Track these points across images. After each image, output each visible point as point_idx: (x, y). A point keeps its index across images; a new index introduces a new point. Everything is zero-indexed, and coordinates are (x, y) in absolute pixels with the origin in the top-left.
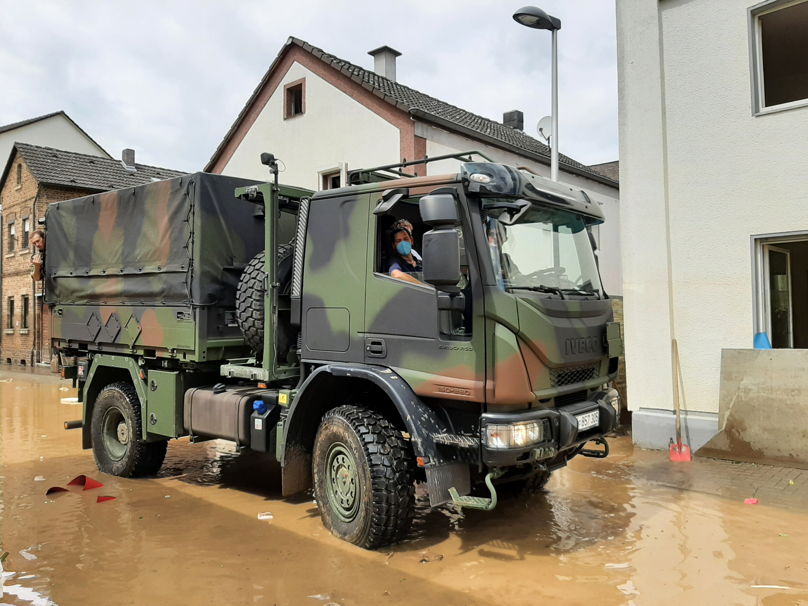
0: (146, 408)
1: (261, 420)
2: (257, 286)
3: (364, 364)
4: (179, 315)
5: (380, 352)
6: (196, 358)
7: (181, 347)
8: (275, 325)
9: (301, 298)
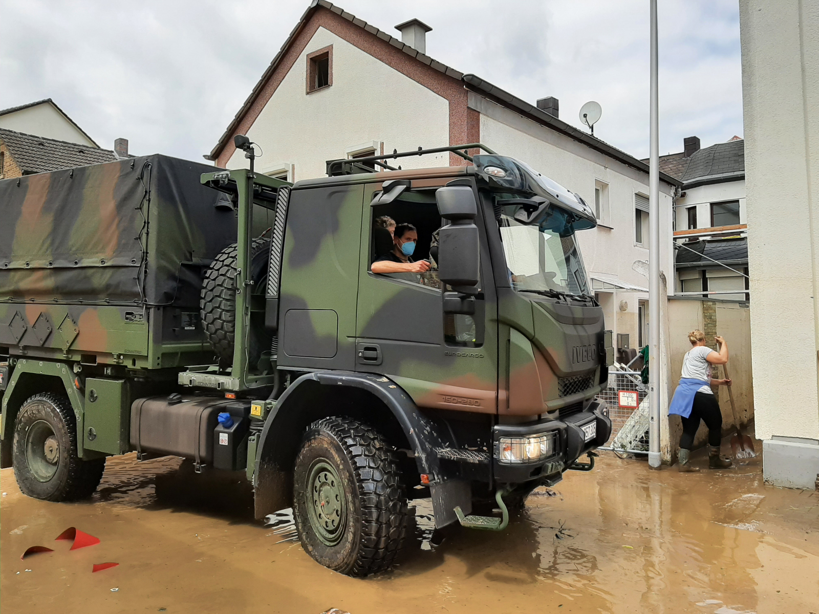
0: (82, 421)
1: (226, 435)
2: (228, 284)
3: (355, 371)
4: (127, 316)
5: (375, 359)
6: (149, 365)
7: (129, 351)
8: (248, 328)
9: (279, 298)
